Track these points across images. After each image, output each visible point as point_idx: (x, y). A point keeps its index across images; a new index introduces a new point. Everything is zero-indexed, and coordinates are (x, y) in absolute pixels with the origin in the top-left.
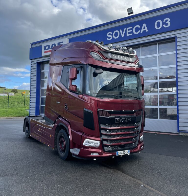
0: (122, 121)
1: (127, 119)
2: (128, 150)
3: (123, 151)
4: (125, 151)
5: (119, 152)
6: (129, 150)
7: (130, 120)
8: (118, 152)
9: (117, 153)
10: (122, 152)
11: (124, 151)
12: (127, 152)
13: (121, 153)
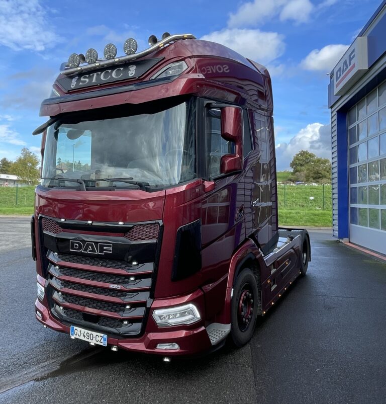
0: (86, 250)
1: (102, 247)
2: (102, 335)
3: (87, 331)
4: (95, 334)
5: (79, 329)
6: (106, 336)
7: (110, 251)
8: (75, 328)
9: (73, 331)
10: (85, 334)
11: (90, 332)
12: (99, 339)
13: (82, 335)
